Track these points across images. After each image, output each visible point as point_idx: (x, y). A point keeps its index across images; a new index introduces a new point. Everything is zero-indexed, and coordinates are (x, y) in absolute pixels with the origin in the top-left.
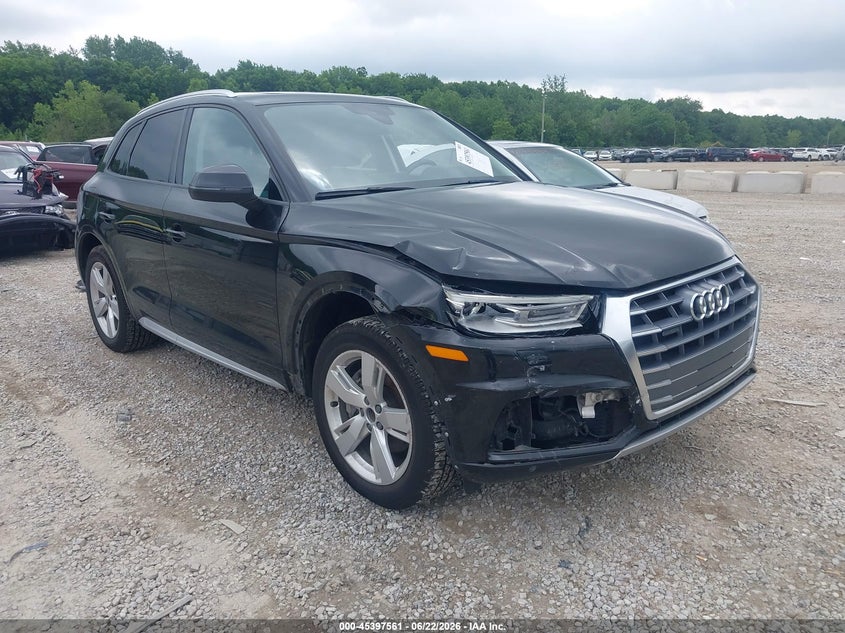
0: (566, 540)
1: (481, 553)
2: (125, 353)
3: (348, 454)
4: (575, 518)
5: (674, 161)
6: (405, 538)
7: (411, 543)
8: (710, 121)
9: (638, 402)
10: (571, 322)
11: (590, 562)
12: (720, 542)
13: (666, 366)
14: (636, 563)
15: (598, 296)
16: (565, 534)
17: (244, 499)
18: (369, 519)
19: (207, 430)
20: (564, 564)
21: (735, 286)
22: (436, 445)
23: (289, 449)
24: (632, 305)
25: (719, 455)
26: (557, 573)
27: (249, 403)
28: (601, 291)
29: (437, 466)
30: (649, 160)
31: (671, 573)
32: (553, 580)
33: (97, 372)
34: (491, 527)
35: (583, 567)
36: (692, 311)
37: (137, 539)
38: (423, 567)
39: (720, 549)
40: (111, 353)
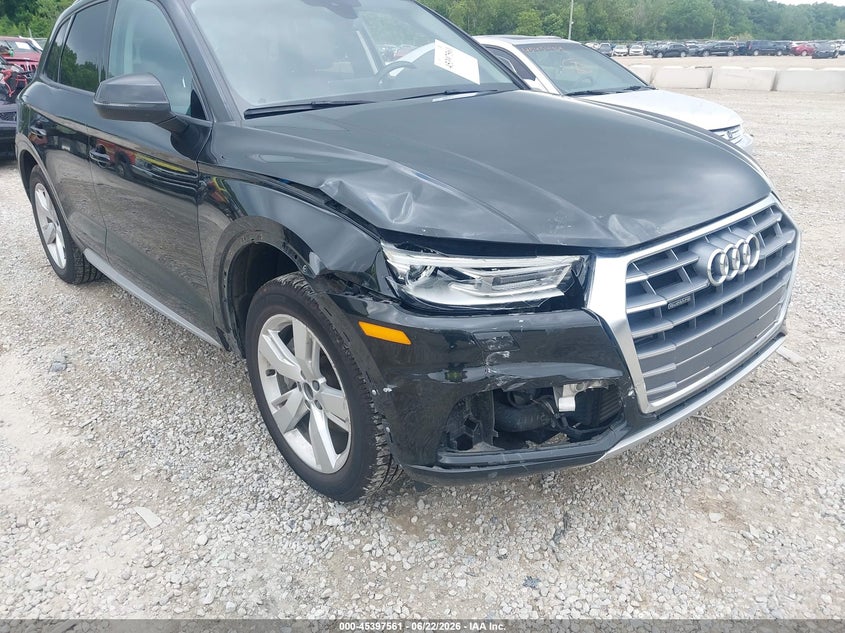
0: (537, 547)
1: (432, 564)
2: (78, 284)
3: (287, 431)
4: (552, 515)
5: (710, 55)
6: (345, 539)
7: (352, 547)
8: (752, 11)
9: (630, 394)
10: (549, 291)
11: (562, 581)
12: (725, 554)
13: (671, 348)
14: (619, 583)
15: (586, 257)
16: (537, 537)
17: (168, 479)
18: (307, 512)
19: (147, 384)
20: (531, 582)
21: (769, 234)
22: (378, 439)
23: (233, 412)
24: (630, 268)
25: (733, 429)
26: (521, 595)
27: (200, 351)
28: (589, 252)
29: (380, 462)
30: (683, 54)
31: (661, 599)
32: (515, 605)
33: (43, 309)
34: (450, 525)
35: (554, 588)
36: (710, 274)
37: (34, 533)
38: (360, 581)
39: (725, 563)
40: (62, 285)
